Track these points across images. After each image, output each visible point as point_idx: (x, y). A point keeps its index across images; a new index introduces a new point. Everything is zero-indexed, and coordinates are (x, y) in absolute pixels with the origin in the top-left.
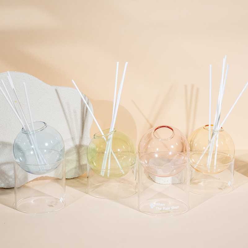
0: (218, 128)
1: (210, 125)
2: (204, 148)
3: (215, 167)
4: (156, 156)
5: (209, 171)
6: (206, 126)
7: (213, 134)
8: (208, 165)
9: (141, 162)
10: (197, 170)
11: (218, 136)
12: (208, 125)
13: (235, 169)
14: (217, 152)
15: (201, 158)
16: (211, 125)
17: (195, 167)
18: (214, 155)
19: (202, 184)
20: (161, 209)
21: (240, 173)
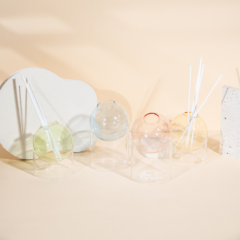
0: (195, 115)
1: (188, 112)
2: (184, 130)
3: (191, 146)
4: (146, 136)
5: (187, 149)
6: (185, 113)
7: (191, 120)
8: (186, 144)
9: (134, 141)
10: (178, 148)
11: (194, 121)
12: (187, 112)
13: (207, 147)
14: (194, 133)
15: (181, 138)
16: (190, 112)
17: (176, 146)
18: (191, 136)
19: (181, 158)
20: (148, 178)
21: (212, 150)
